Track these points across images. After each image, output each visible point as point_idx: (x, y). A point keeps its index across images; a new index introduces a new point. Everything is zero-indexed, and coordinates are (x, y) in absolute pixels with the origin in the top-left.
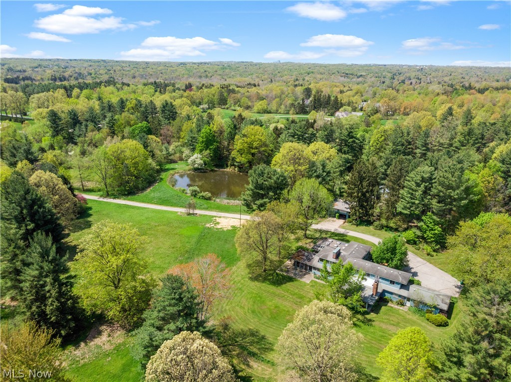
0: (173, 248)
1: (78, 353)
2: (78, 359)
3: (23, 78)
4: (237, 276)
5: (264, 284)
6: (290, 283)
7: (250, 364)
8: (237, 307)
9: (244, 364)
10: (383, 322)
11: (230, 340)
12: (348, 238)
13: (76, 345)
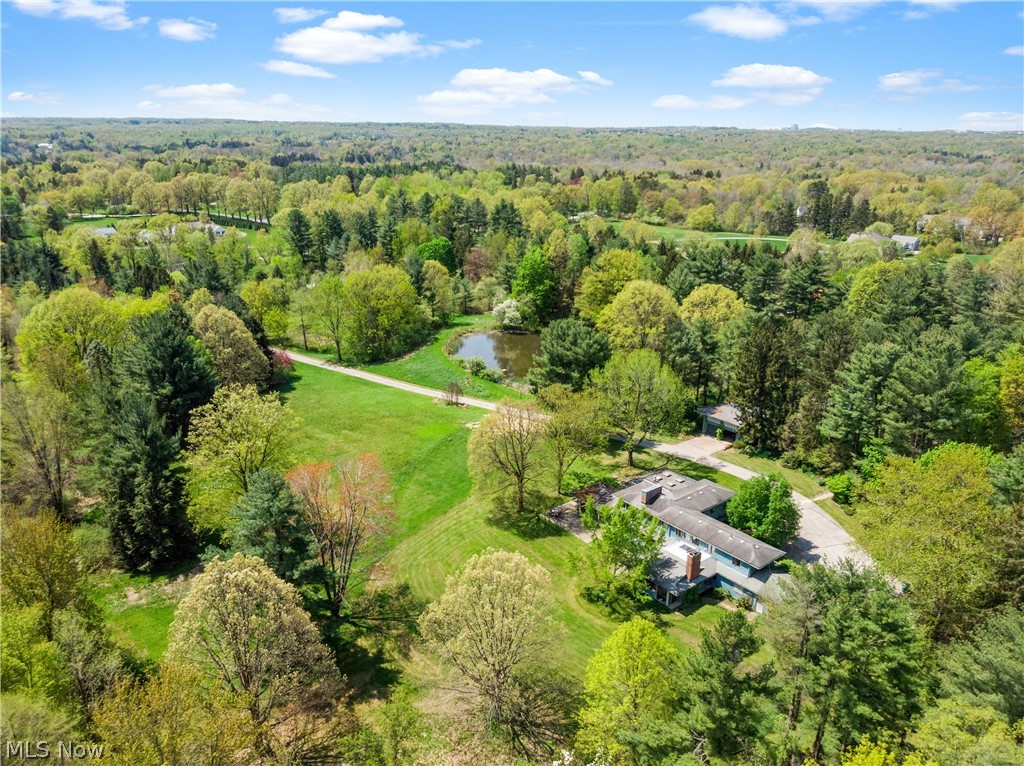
0: (389, 454)
1: (169, 589)
2: (164, 597)
3: (301, 156)
4: (467, 514)
5: (506, 533)
6: (553, 538)
7: (411, 654)
8: (439, 563)
9: (400, 652)
10: (689, 631)
11: (398, 611)
12: (715, 476)
13: (173, 577)
